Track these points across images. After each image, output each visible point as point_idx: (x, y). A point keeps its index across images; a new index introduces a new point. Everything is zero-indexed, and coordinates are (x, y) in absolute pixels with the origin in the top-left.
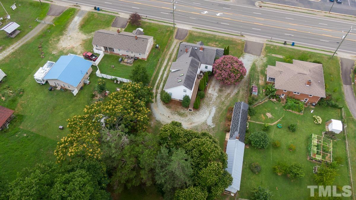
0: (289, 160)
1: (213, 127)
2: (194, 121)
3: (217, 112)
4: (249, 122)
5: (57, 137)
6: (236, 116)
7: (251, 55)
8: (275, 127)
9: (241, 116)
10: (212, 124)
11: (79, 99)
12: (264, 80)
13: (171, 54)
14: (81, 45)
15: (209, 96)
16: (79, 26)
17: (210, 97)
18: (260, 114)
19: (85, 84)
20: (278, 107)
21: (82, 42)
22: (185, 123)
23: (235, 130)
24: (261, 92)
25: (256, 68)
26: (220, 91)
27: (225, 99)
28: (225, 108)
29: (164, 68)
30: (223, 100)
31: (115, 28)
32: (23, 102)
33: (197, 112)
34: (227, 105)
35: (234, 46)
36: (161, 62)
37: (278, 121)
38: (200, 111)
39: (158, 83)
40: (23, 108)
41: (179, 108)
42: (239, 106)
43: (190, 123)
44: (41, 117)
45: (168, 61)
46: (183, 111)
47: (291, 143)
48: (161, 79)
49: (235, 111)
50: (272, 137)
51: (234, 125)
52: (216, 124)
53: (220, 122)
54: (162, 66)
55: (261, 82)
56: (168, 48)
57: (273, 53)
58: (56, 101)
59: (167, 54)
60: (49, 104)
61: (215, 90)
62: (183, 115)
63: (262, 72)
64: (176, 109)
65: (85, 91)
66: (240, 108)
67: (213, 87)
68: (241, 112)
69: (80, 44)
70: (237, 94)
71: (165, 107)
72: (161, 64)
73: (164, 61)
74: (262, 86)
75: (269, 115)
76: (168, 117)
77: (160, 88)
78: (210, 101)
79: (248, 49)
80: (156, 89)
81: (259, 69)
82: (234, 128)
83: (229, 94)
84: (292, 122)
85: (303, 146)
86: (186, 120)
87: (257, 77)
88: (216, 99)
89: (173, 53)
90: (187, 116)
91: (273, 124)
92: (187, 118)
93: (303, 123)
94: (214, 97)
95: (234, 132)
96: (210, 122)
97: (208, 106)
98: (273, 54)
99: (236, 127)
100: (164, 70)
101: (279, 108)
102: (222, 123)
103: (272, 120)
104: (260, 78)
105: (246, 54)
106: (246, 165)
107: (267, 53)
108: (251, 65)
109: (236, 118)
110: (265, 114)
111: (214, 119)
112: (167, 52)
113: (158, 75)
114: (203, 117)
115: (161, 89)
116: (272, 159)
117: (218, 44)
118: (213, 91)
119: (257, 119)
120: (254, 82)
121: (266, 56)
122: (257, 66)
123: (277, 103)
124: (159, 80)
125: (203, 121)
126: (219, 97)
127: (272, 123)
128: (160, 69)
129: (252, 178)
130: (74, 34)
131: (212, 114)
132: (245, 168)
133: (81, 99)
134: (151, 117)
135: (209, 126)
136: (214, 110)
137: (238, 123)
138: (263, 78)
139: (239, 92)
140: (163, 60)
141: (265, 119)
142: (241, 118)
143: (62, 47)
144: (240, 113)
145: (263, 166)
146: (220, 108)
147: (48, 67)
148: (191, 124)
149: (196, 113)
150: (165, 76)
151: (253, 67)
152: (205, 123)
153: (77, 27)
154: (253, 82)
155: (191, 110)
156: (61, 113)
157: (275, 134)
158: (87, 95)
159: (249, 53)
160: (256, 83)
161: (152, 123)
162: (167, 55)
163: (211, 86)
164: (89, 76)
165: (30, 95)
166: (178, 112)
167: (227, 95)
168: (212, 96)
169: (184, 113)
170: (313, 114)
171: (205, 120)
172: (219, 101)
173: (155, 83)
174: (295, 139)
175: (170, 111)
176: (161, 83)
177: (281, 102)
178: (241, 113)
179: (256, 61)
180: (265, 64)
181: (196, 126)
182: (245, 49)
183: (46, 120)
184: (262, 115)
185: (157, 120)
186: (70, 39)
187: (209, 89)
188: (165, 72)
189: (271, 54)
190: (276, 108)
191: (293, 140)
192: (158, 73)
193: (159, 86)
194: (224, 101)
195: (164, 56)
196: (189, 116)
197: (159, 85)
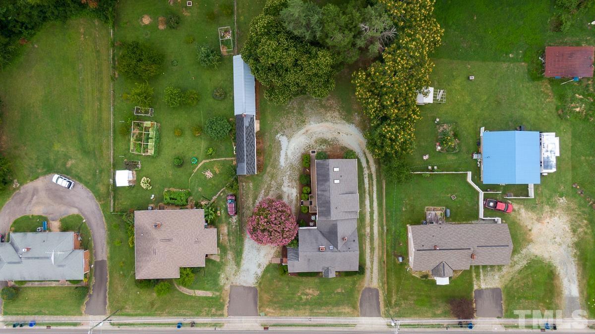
0: (182, 117)
1: (278, 135)
2: (304, 136)
3: (277, 160)
4: (234, 156)
5: (469, 66)
6: (251, 150)
7: (244, 285)
8: (200, 159)
9: (244, 151)
10: (280, 139)
11: (472, 126)
12: (221, 236)
13: (372, 249)
14: (530, 230)
15: (294, 183)
16: (559, 274)
17: (291, 181)
18: (220, 174)
19: (478, 152)
20: (198, 192)
21: (531, 238)
22: (315, 130)
23: (249, 128)
24: (223, 211)
25: (235, 257)
26: (280, 197)
27: (270, 184)
28: (268, 169)
29: (374, 218)
30: (273, 182)
31: (492, 287)
32: (548, 100)
33: (303, 151)
34: (266, 175)
35: (275, 300)
36: (382, 229)
37: (197, 169)
38: (300, 154)
39: (373, 185)
40: (541, 91)
41: (330, 151)
42: (250, 168)
43: (309, 132)
44: (507, 85)
45: (373, 233)
46: (323, 147)
47: (179, 141)
48: (371, 194)
49: (253, 159)
50: (203, 142)
51: (252, 136)
52: (275, 140)
53: (270, 145)
54: (379, 222)
55: (225, 229)
56: (382, 263)
57: (212, 298)
58: (503, 113)
59: (379, 249)
60: (508, 106)
61: (288, 196)
62: (321, 142)
63: (224, 250)
64: (333, 148)
65: (471, 142)
66: (247, 163)
67: (291, 202)
68: (245, 157)
69: (532, 231)
70: (256, 198)
71: (348, 147)
72: (381, 225)
73: (378, 231)
74: (222, 223)
75: (209, 174)
76: (339, 133)
77: (367, 178)
78: (290, 175)
79: (251, 295)
80: (371, 174)
81: (230, 256)
82: (251, 132)
83: (267, 194)
84: (180, 172)
85: (165, 140)
86: (315, 136)
87: (231, 238)
88: (282, 180)
89: (371, 252)
90: (316, 142)
91: (204, 161)
92: (314, 138)
93: (164, 176)
94: (286, 183)
95: (250, 125)
96: (283, 140)
97: (292, 167)
98: (211, 296)
99: (248, 132)
100: (373, 213)
101: (196, 191)
102: (268, 144)
103: (205, 168)
104: (226, 238)
105: (253, 286)
106: (230, 95)
107: (220, 295)
108: (243, 262)
109: (250, 147)
110: (215, 174)
111: (279, 148)
112: (381, 254)
113: (377, 200)
114: (295, 146)
115: (365, 176)
116: (201, 112)
117: (303, 297)
118: (291, 192)
119: (223, 164)
120: (234, 226)
121: (220, 289)
122: (234, 262)
123: (200, 199)
124: (373, 192)
125: (293, 140)
126: (280, 186)
127: (204, 164)
128: (380, 214)
129: (222, 82)
130: (556, 252)
131: (283, 153)
132: (230, 92)
133: (470, 126)
134: (362, 127)
135: (283, 135)
136: (282, 161)
137: (246, 139)
138: (222, 239)
139: (254, 202)
140: (381, 234)
141: (213, 168)
142: (243, 148)
143: (558, 216)
144: (247, 156)
145: (211, 100)
146: (275, 168)
147: (548, 157)
148: (307, 131)
149: (304, 149)
150: (367, 202)
151: (239, 257)
152: (289, 138)
153: (560, 270)
154: (236, 226)
155: (313, 152)
156: (485, 99)
157: (199, 148)
158: (465, 135)
159: (250, 288)
160: (232, 226)
161: (357, 118)
162: (379, 246)
163: (294, 202)
164: (480, 167)
165: (546, 113)
166: (330, 145)
167: (269, 193)
168: (289, 184)
169: (321, 145)
170: (152, 192)
171: (291, 142)
172: (279, 178)
173: (377, 186)
174: (175, 148)
175: (340, 142)
176: (369, 187)
177: (194, 202)
178: (245, 155)
179: (236, 272)
180: (221, 271)
181: (300, 129)
182: (257, 295)
183: (498, 84)
184: (218, 172)
185: (353, 123)
186: (555, 238)
187: (297, 195)
188: (369, 210)
189: (214, 296)
190: (200, 189)
191: (177, 146)
192: (380, 205)
193: (369, 181)
194: (271, 181)
195: (383, 243)
196: (312, 142)
197: (371, 182)
